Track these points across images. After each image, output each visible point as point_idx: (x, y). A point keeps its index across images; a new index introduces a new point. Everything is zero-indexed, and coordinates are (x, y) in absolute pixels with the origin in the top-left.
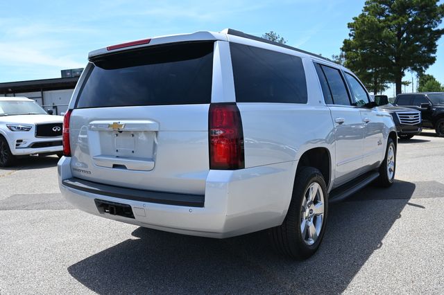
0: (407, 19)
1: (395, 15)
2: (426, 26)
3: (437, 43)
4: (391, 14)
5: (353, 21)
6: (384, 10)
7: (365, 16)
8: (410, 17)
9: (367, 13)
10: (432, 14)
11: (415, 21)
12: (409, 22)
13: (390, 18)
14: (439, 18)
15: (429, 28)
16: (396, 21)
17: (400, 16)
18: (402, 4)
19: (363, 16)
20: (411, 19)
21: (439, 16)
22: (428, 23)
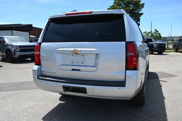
0: (130, 8)
1: (126, 6)
2: (136, 11)
3: (140, 18)
4: (124, 6)
5: (109, 8)
6: (121, 4)
7: (114, 6)
8: (131, 7)
9: (115, 5)
10: (139, 7)
11: (133, 9)
12: (130, 9)
13: (124, 7)
14: (141, 9)
15: (137, 12)
16: (126, 9)
17: (128, 6)
18: (128, 2)
19: (113, 6)
20: (131, 8)
21: (141, 8)
22: (137, 10)
